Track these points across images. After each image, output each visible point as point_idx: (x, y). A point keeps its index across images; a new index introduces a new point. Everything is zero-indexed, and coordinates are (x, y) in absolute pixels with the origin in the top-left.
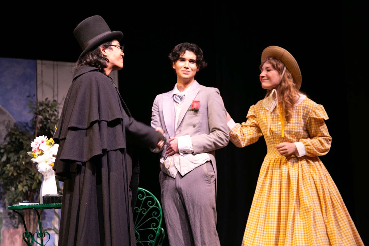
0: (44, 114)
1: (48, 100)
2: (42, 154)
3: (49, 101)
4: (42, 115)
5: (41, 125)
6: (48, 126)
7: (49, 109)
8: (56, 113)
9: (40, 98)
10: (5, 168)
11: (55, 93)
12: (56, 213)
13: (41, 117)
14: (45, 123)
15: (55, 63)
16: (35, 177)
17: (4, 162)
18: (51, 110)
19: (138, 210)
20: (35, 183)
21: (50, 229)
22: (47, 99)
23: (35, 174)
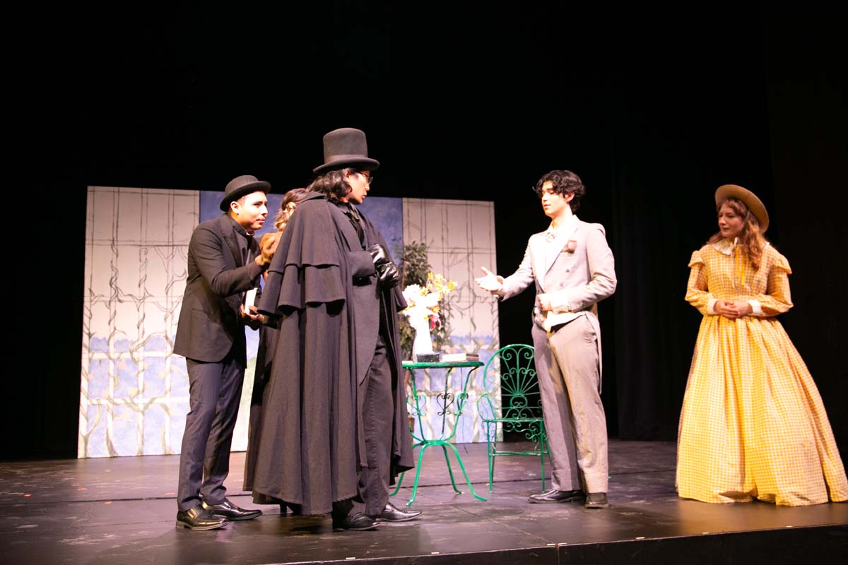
0: (411, 260)
1: (416, 243)
2: (414, 305)
3: (417, 245)
4: (409, 261)
5: (408, 273)
6: (416, 273)
7: (416, 254)
8: (424, 258)
9: (407, 242)
11: (423, 235)
12: (426, 373)
13: (407, 263)
14: (413, 270)
15: (423, 200)
16: (404, 331)
18: (419, 255)
19: (524, 371)
20: (403, 339)
21: (421, 391)
22: (414, 242)
23: (403, 328)
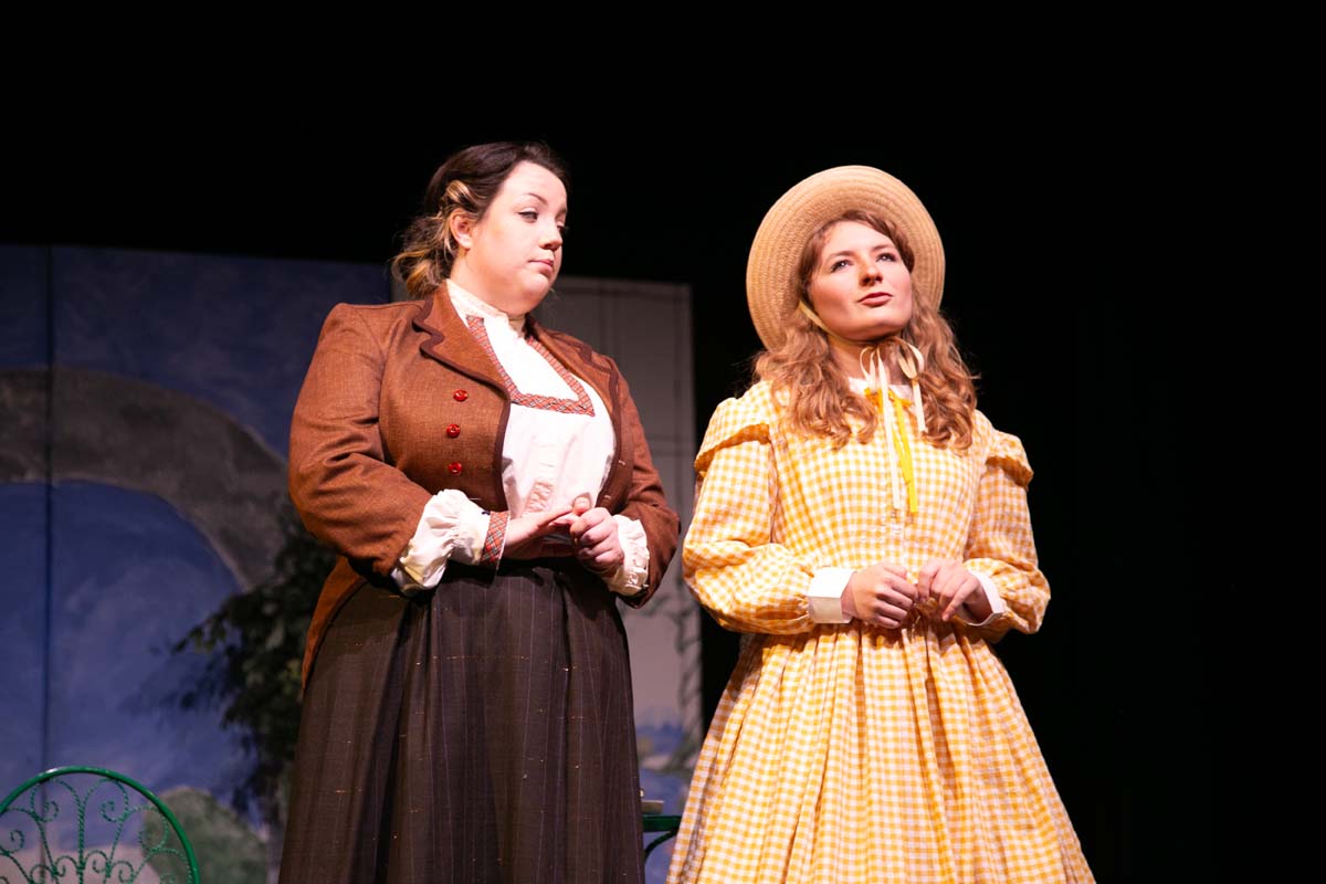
10: (282, 676)
17: (276, 651)
